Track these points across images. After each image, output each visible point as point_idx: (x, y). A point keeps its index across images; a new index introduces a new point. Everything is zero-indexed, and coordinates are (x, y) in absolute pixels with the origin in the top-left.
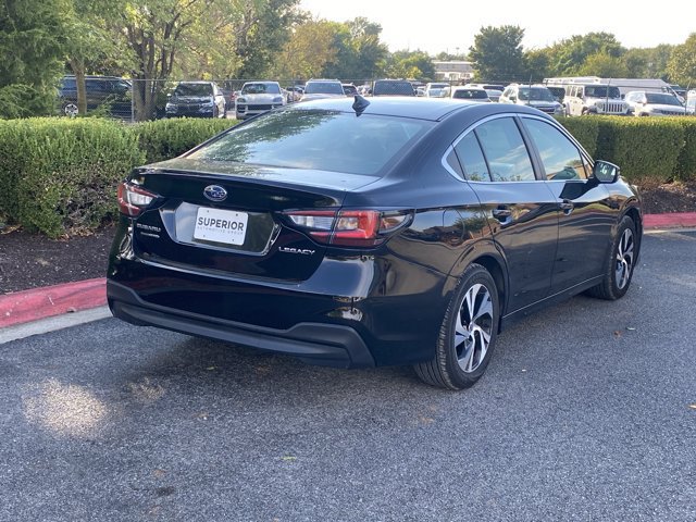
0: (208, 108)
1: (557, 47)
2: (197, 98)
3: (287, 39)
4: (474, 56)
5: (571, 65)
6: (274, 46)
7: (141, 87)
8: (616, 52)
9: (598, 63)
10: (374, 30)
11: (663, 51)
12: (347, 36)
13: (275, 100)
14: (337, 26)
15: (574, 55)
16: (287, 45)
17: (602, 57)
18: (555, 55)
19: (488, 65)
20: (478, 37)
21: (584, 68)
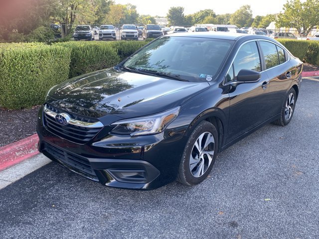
0: (89, 35)
1: (195, 14)
2: (85, 31)
3: (110, 10)
4: (169, 17)
5: (200, 20)
6: (106, 12)
7: (64, 27)
8: (214, 16)
9: (209, 20)
10: (134, 7)
11: (228, 16)
12: (125, 9)
13: (113, 32)
14: (123, 6)
15: (201, 16)
16: (110, 12)
17: (210, 17)
18: (194, 17)
19: (173, 20)
20: (170, 10)
21: (204, 21)
